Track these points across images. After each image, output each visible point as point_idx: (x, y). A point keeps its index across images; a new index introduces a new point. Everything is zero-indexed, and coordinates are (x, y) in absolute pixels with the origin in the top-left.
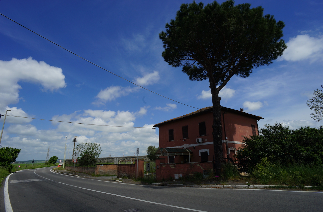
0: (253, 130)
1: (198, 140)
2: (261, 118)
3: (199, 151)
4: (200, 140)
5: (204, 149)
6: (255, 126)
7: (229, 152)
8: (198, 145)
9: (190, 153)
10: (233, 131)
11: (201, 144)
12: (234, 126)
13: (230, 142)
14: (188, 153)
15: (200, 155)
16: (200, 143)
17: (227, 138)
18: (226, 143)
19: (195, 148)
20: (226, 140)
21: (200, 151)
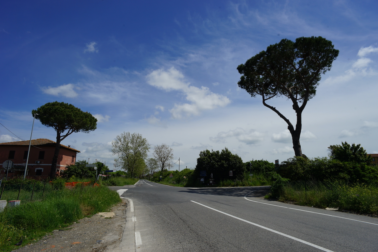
0: (72, 159)
1: (37, 162)
2: (79, 152)
4: (39, 162)
5: (40, 168)
6: (75, 156)
8: (36, 165)
10: (61, 159)
11: (38, 165)
12: (62, 156)
13: (58, 165)
15: (36, 171)
19: (33, 166)
21: (36, 169)
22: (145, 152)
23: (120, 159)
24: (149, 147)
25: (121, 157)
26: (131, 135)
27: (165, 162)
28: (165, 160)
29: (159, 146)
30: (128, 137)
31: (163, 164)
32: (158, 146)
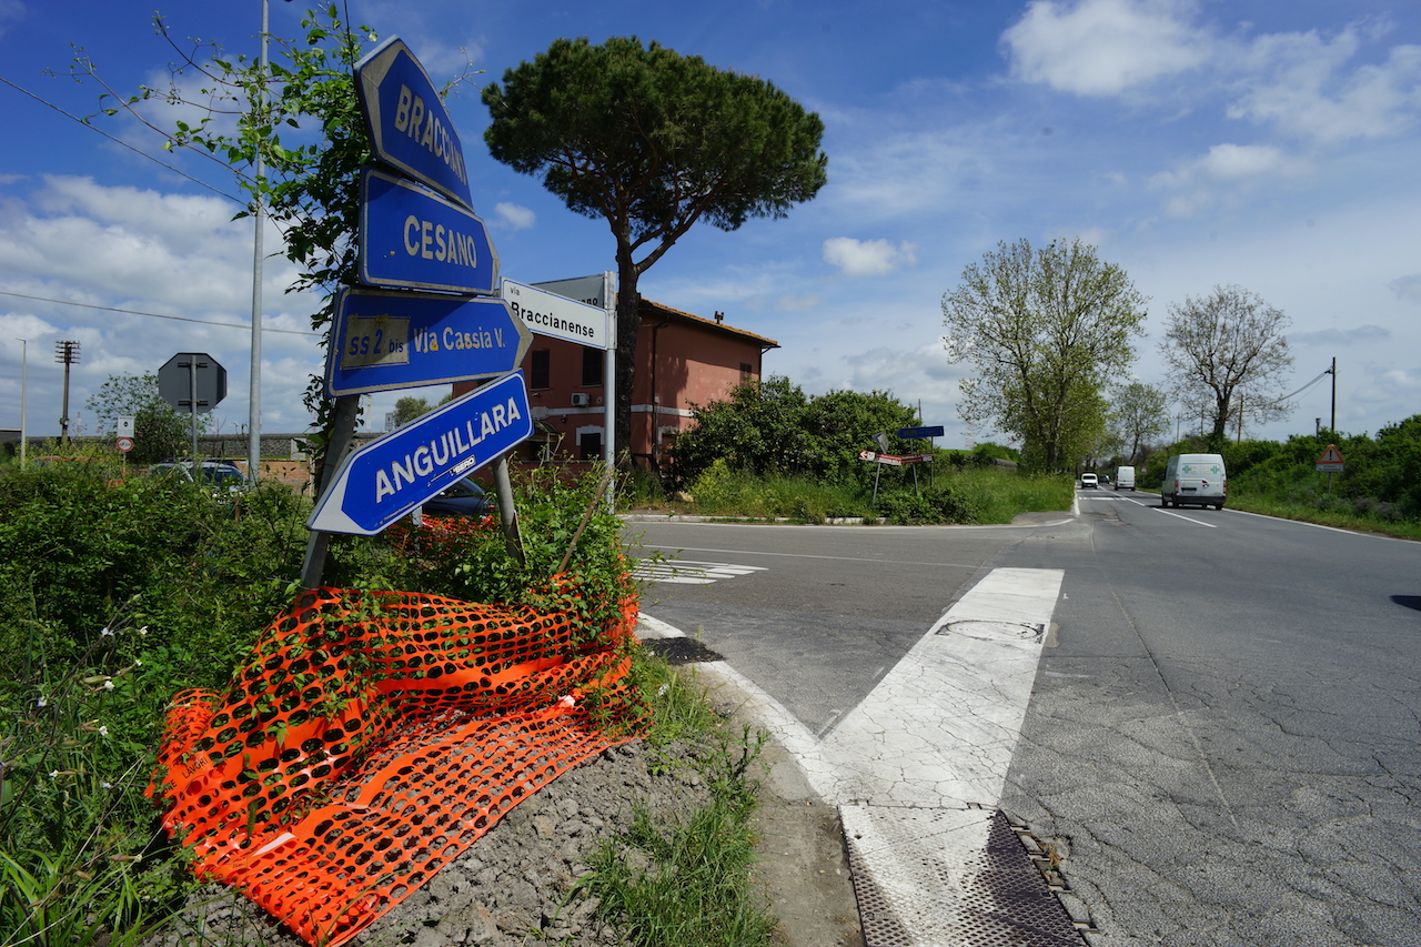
0: (743, 376)
1: (577, 399)
2: (772, 345)
3: (578, 429)
4: (583, 400)
5: (591, 426)
6: (751, 366)
7: (660, 438)
8: (575, 411)
9: (549, 434)
10: (680, 380)
11: (584, 411)
12: (683, 364)
13: (667, 410)
14: (546, 434)
15: (578, 443)
16: (581, 406)
17: (657, 399)
18: (653, 413)
19: (565, 419)
20: (654, 403)
21: (580, 431)
22: (1121, 335)
23: (987, 379)
24: (1140, 309)
25: (992, 370)
26: (1036, 257)
27: (1236, 388)
28: (1232, 375)
29: (1194, 300)
30: (1022, 266)
31: (1223, 402)
32: (1188, 301)
